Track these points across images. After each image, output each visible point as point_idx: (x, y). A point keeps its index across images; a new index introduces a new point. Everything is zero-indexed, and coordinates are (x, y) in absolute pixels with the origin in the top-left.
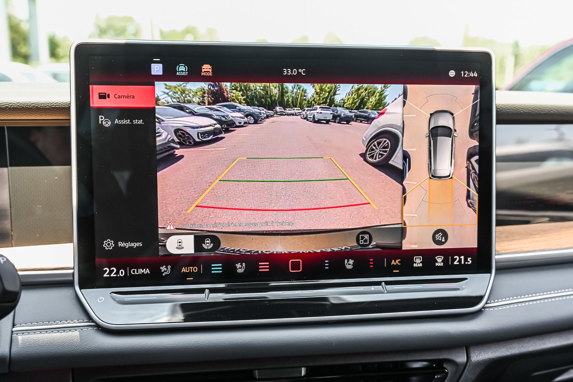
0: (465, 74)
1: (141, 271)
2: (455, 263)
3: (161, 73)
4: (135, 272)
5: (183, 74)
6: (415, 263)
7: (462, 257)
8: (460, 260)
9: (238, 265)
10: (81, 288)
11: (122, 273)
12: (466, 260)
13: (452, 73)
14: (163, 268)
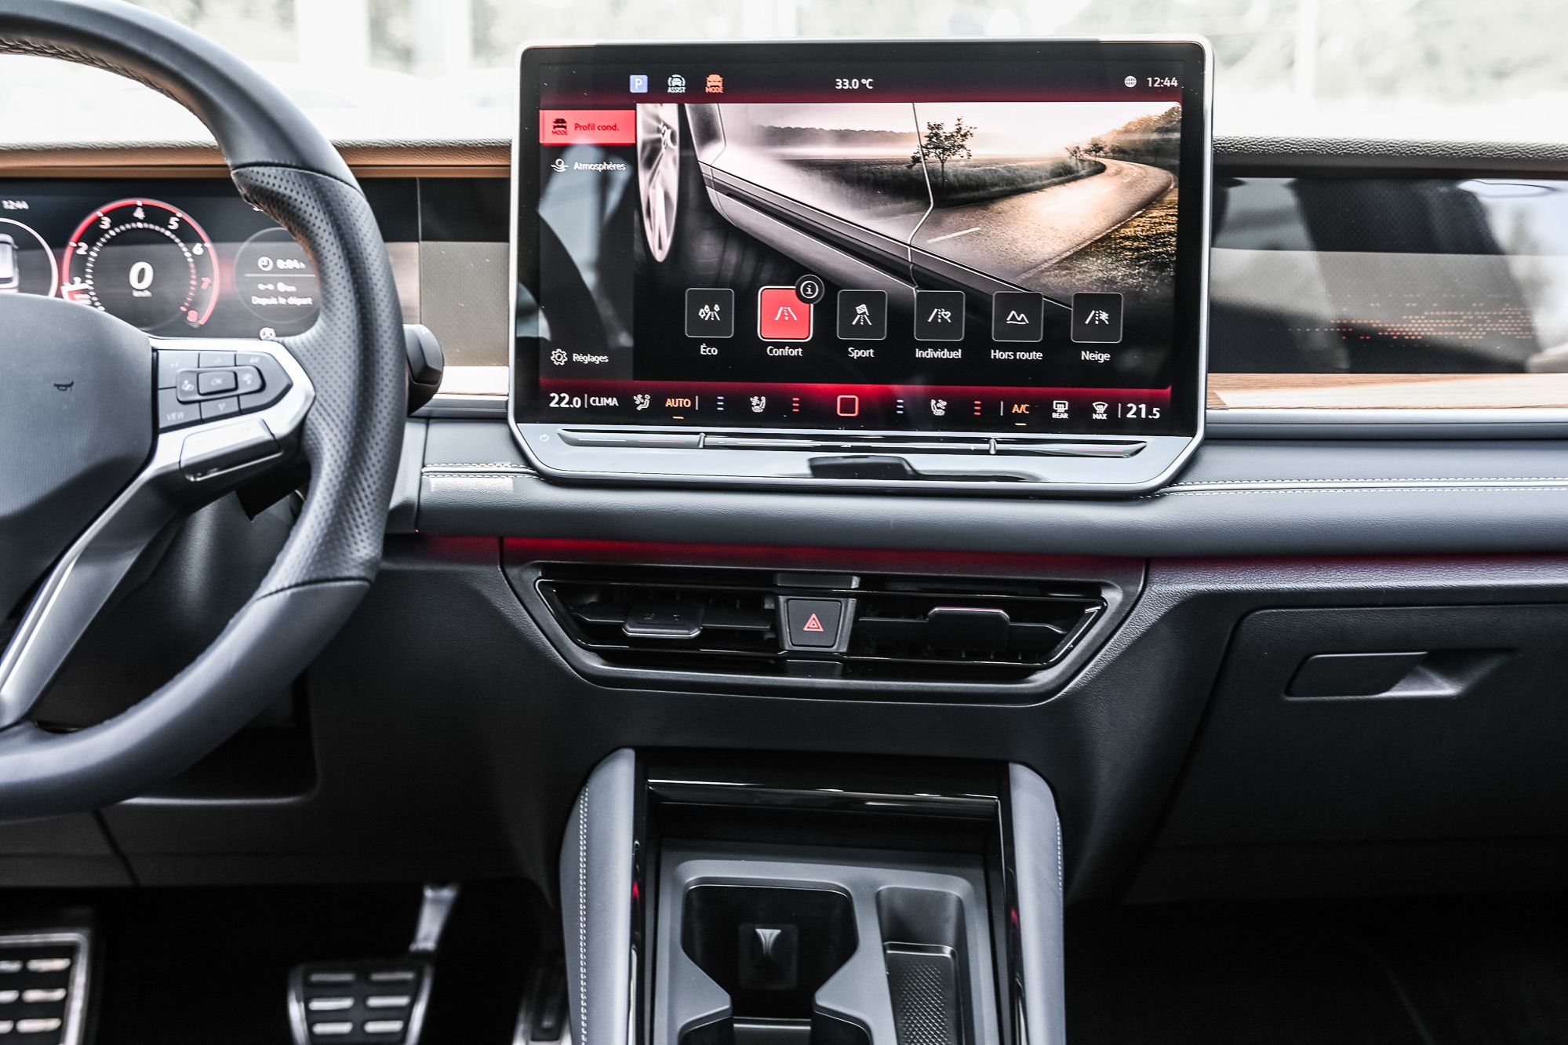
0: (1154, 82)
1: (605, 401)
2: (1129, 415)
3: (645, 90)
4: (595, 401)
5: (678, 90)
6: (1056, 411)
7: (1143, 407)
8: (1139, 411)
9: (755, 400)
10: (517, 421)
11: (577, 403)
12: (1149, 412)
13: (1130, 82)
14: (638, 399)
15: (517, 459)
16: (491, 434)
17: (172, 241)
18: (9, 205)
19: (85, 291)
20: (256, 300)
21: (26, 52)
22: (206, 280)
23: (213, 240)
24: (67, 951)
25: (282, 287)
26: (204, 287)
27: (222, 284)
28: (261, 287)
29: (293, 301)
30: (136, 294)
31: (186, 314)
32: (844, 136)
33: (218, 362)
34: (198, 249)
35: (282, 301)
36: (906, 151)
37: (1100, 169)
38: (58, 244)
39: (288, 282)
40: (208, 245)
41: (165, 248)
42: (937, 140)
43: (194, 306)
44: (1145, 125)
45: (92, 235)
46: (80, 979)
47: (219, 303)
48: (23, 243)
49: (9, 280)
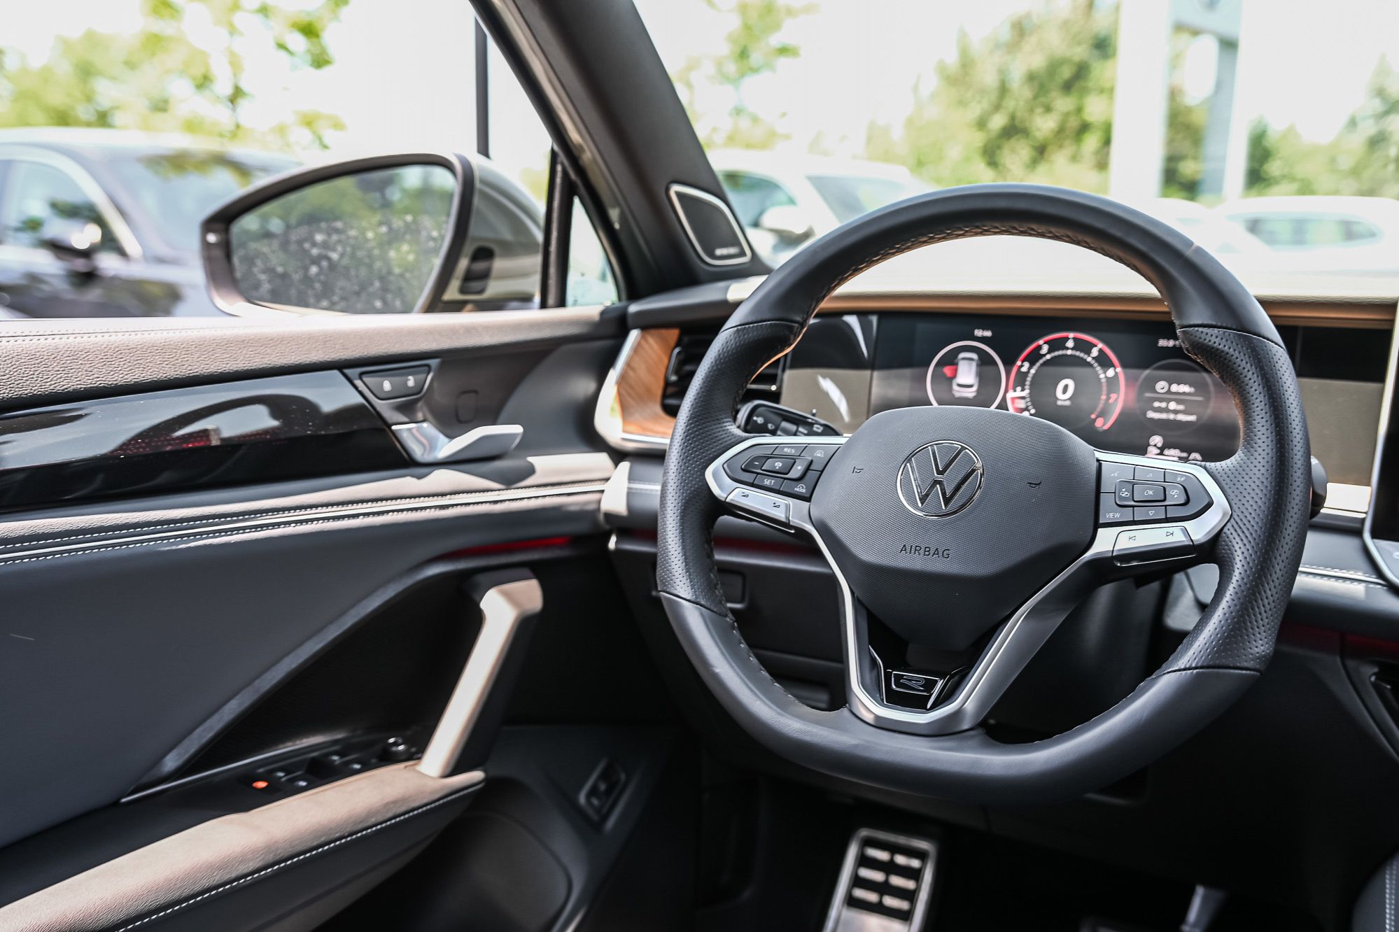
10: (1372, 537)
15: (1370, 570)
17: (1092, 366)
18: (979, 333)
19: (1023, 398)
20: (1151, 414)
21: (1031, 235)
22: (1113, 396)
23: (1124, 366)
24: (921, 855)
25: (1173, 406)
26: (1111, 401)
27: (1125, 401)
28: (1156, 404)
29: (1181, 417)
30: (1059, 403)
31: (1094, 420)
33: (1150, 476)
34: (1111, 373)
35: (1172, 416)
38: (1009, 363)
39: (1179, 402)
40: (1119, 369)
41: (1086, 370)
43: (1103, 414)
45: (1034, 358)
46: (928, 876)
47: (1121, 414)
48: (985, 361)
49: (971, 386)
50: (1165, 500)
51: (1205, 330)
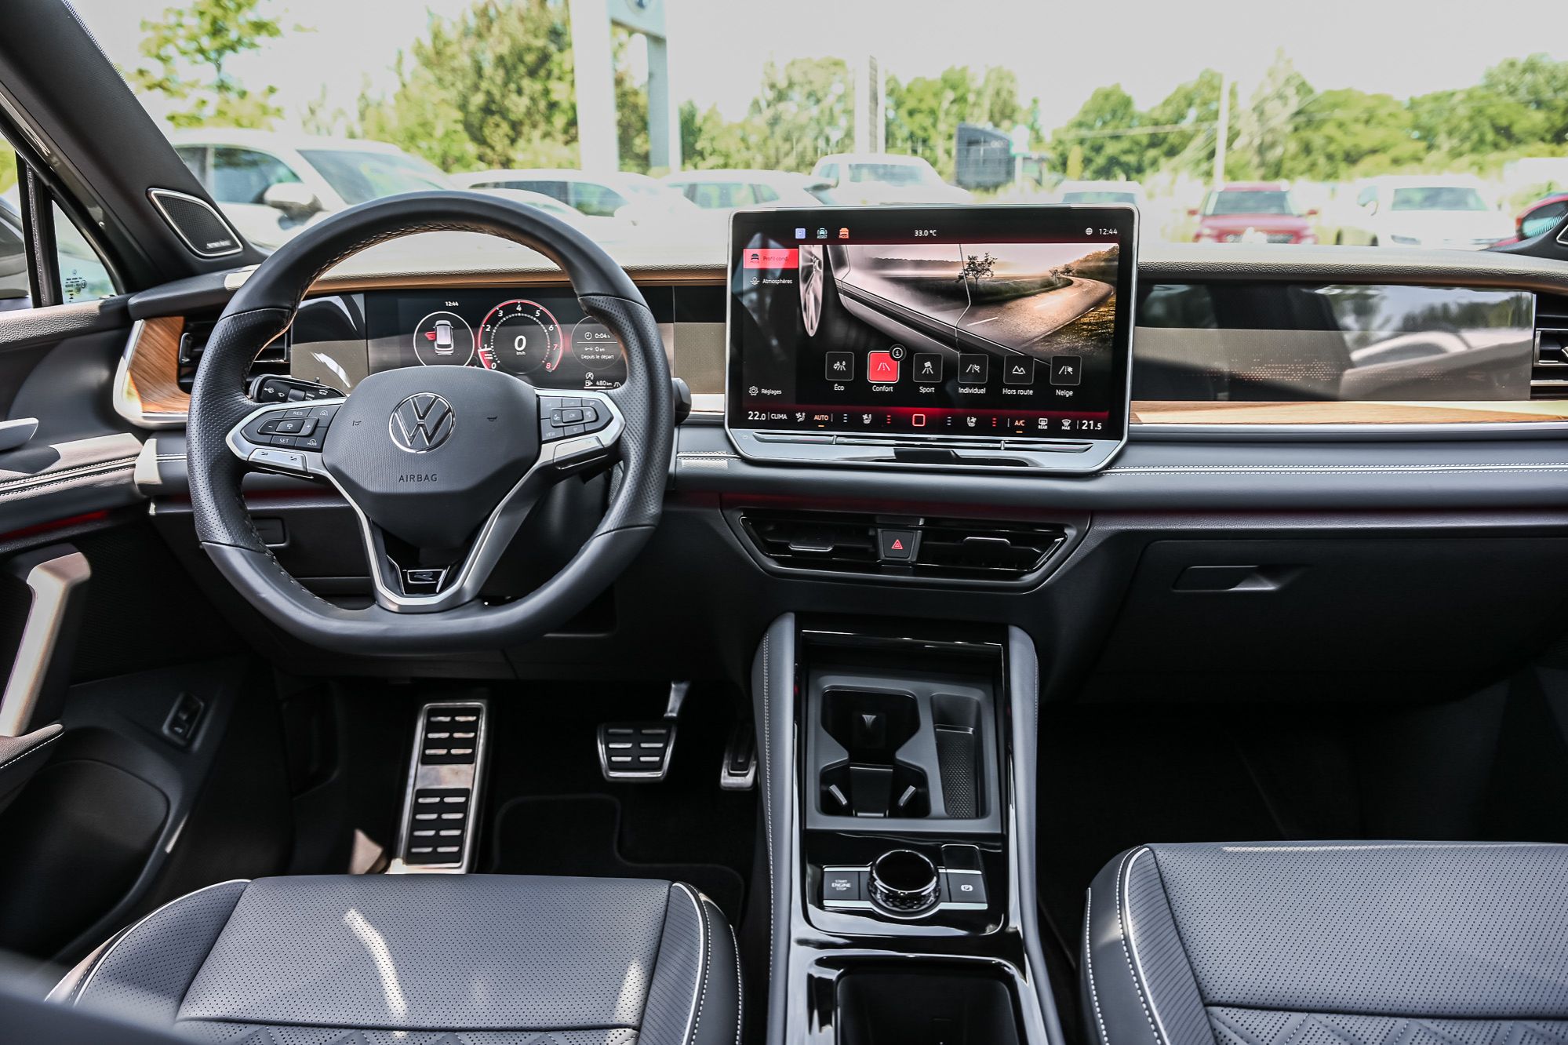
0: (1103, 231)
1: (780, 416)
2: (1084, 428)
3: (804, 237)
4: (774, 417)
5: (823, 237)
6: (1040, 425)
7: (1091, 422)
8: (1089, 425)
9: (865, 417)
10: (730, 427)
11: (763, 417)
12: (1095, 425)
13: (1089, 231)
14: (798, 415)
15: (730, 450)
16: (714, 434)
17: (537, 324)
18: (449, 304)
19: (490, 352)
20: (583, 357)
21: (467, 230)
22: (556, 345)
23: (559, 323)
24: (475, 712)
25: (597, 349)
26: (554, 349)
27: (564, 347)
28: (587, 349)
29: (604, 357)
30: (518, 353)
31: (545, 364)
32: (919, 264)
33: (572, 404)
34: (551, 328)
35: (598, 357)
36: (955, 273)
37: (1069, 283)
38: (475, 325)
39: (601, 346)
40: (557, 325)
41: (536, 327)
42: (973, 266)
43: (550, 359)
44: (1097, 257)
45: (493, 321)
46: (483, 726)
47: (562, 358)
48: (456, 326)
49: (449, 346)
50: (583, 419)
51: (595, 297)
